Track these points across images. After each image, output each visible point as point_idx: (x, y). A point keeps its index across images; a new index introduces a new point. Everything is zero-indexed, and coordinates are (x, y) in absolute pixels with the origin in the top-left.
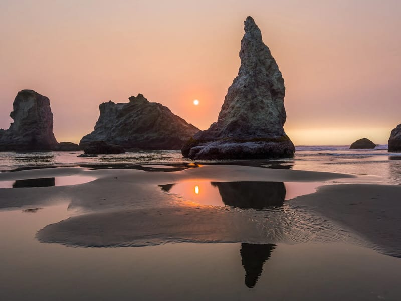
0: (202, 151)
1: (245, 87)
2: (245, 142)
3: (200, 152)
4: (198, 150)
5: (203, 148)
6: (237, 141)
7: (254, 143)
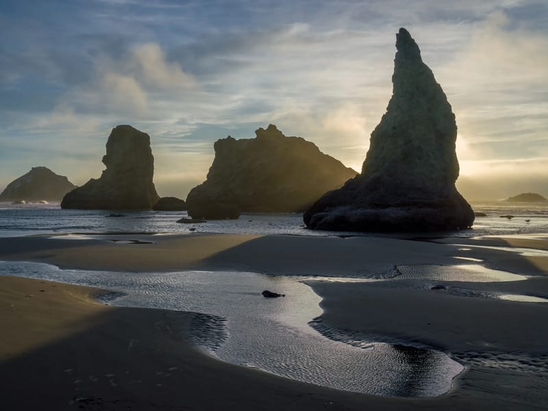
0: (326, 218)
1: (394, 128)
2: (389, 206)
3: (323, 220)
4: (320, 218)
5: (327, 215)
6: (377, 206)
7: (399, 208)
